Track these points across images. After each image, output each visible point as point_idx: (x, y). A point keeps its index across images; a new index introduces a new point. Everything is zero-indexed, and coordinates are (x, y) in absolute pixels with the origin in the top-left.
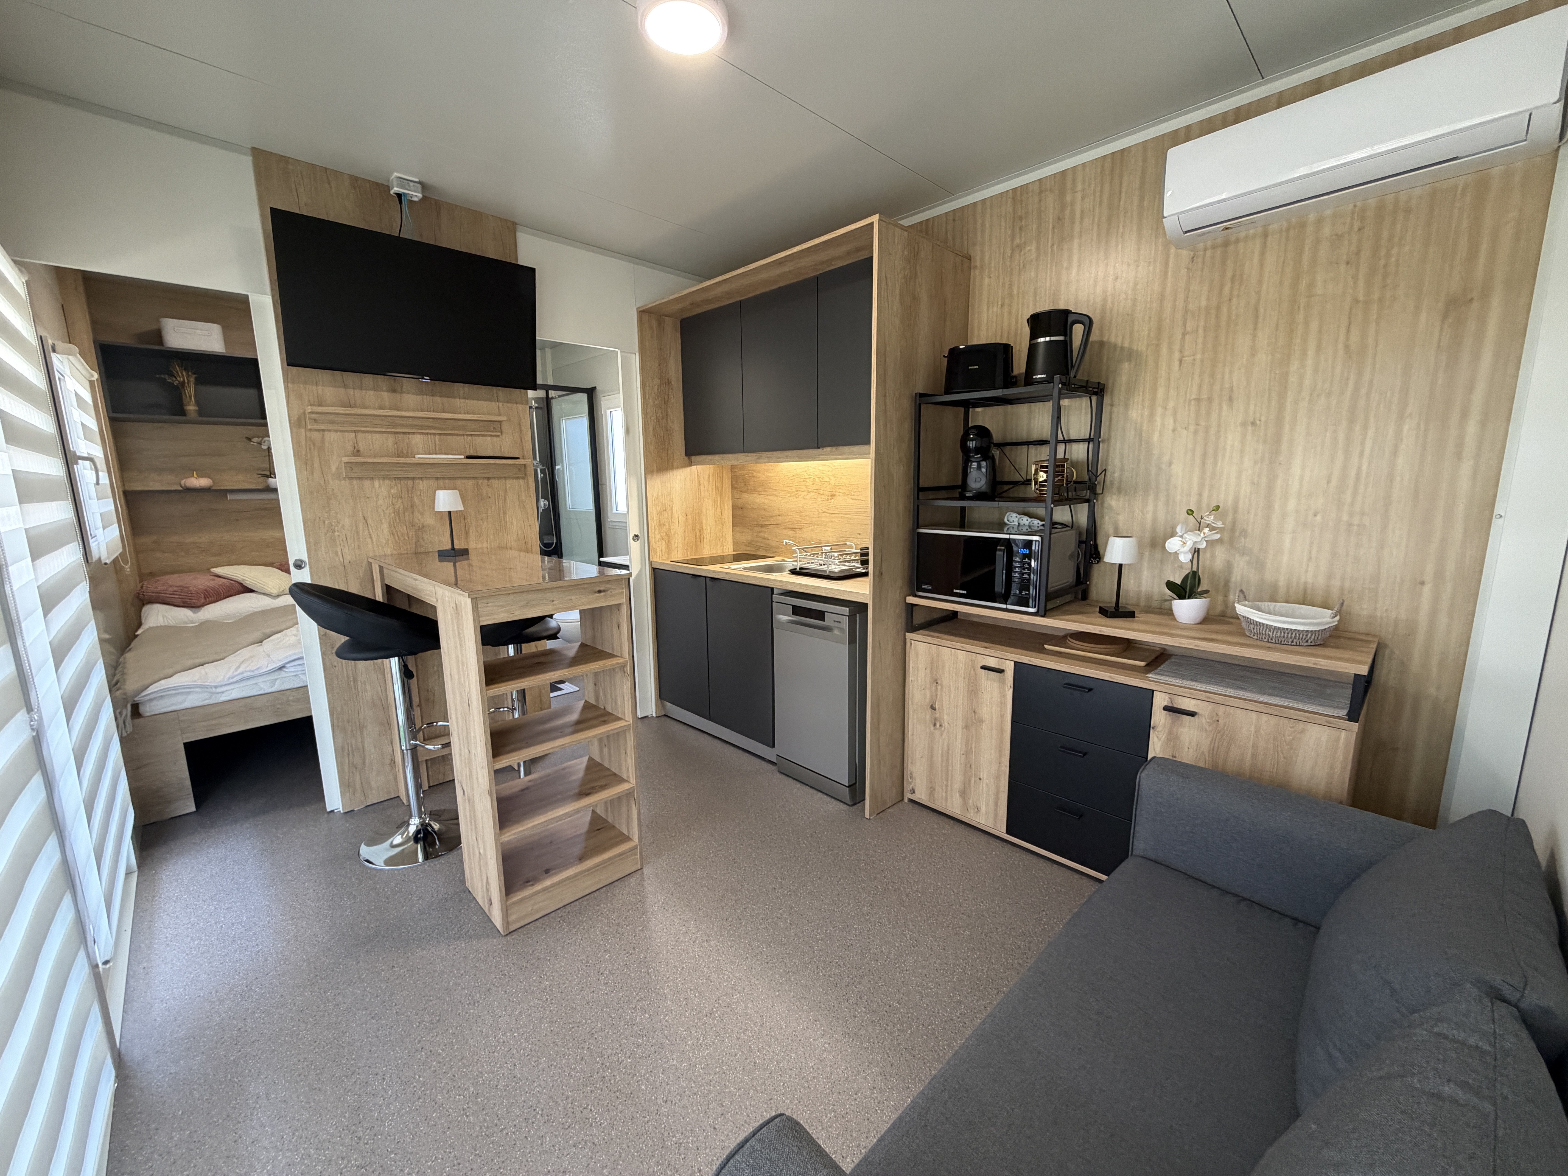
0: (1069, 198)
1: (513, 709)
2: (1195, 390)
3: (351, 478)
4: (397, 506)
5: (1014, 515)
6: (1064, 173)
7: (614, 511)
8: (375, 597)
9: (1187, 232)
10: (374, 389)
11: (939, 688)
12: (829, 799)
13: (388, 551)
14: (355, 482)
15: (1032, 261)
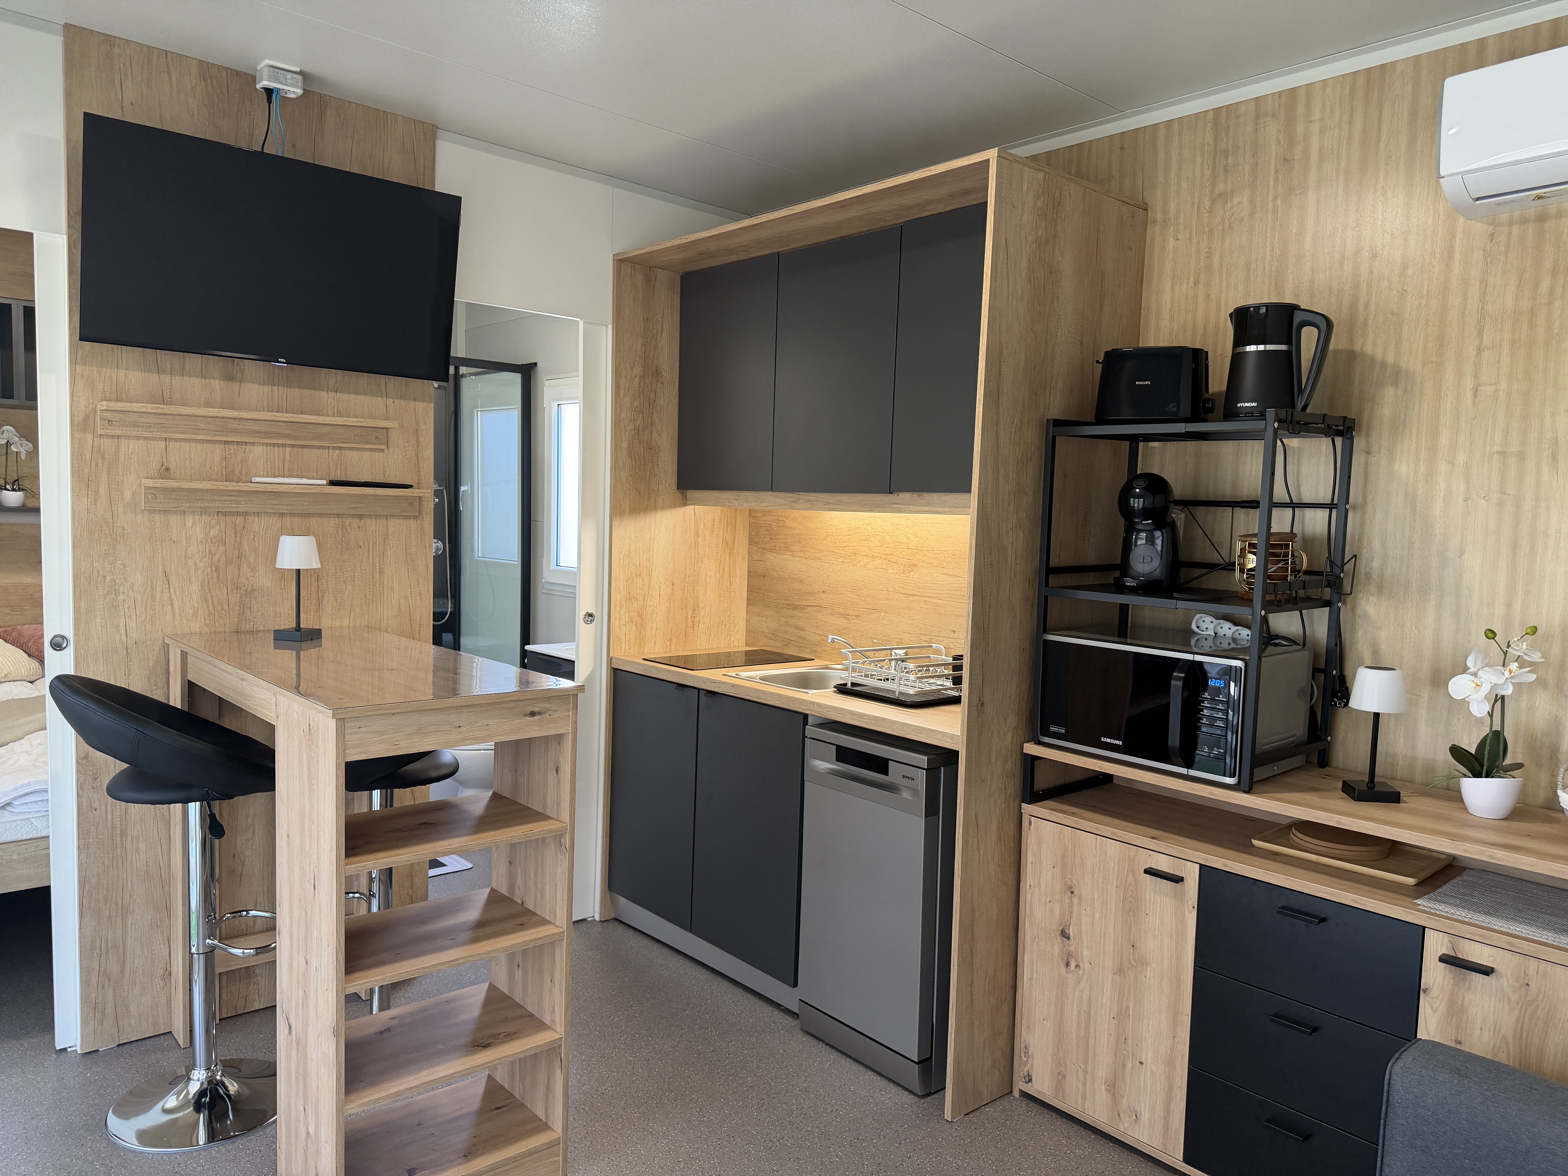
0: (1300, 129)
1: (371, 895)
2: (1498, 438)
3: (152, 511)
4: (216, 558)
5: (1209, 619)
6: (1293, 92)
7: (553, 566)
8: (169, 701)
9: (1478, 199)
10: (202, 375)
11: (1076, 900)
12: (884, 1082)
13: (196, 627)
14: (157, 517)
15: (1243, 219)
